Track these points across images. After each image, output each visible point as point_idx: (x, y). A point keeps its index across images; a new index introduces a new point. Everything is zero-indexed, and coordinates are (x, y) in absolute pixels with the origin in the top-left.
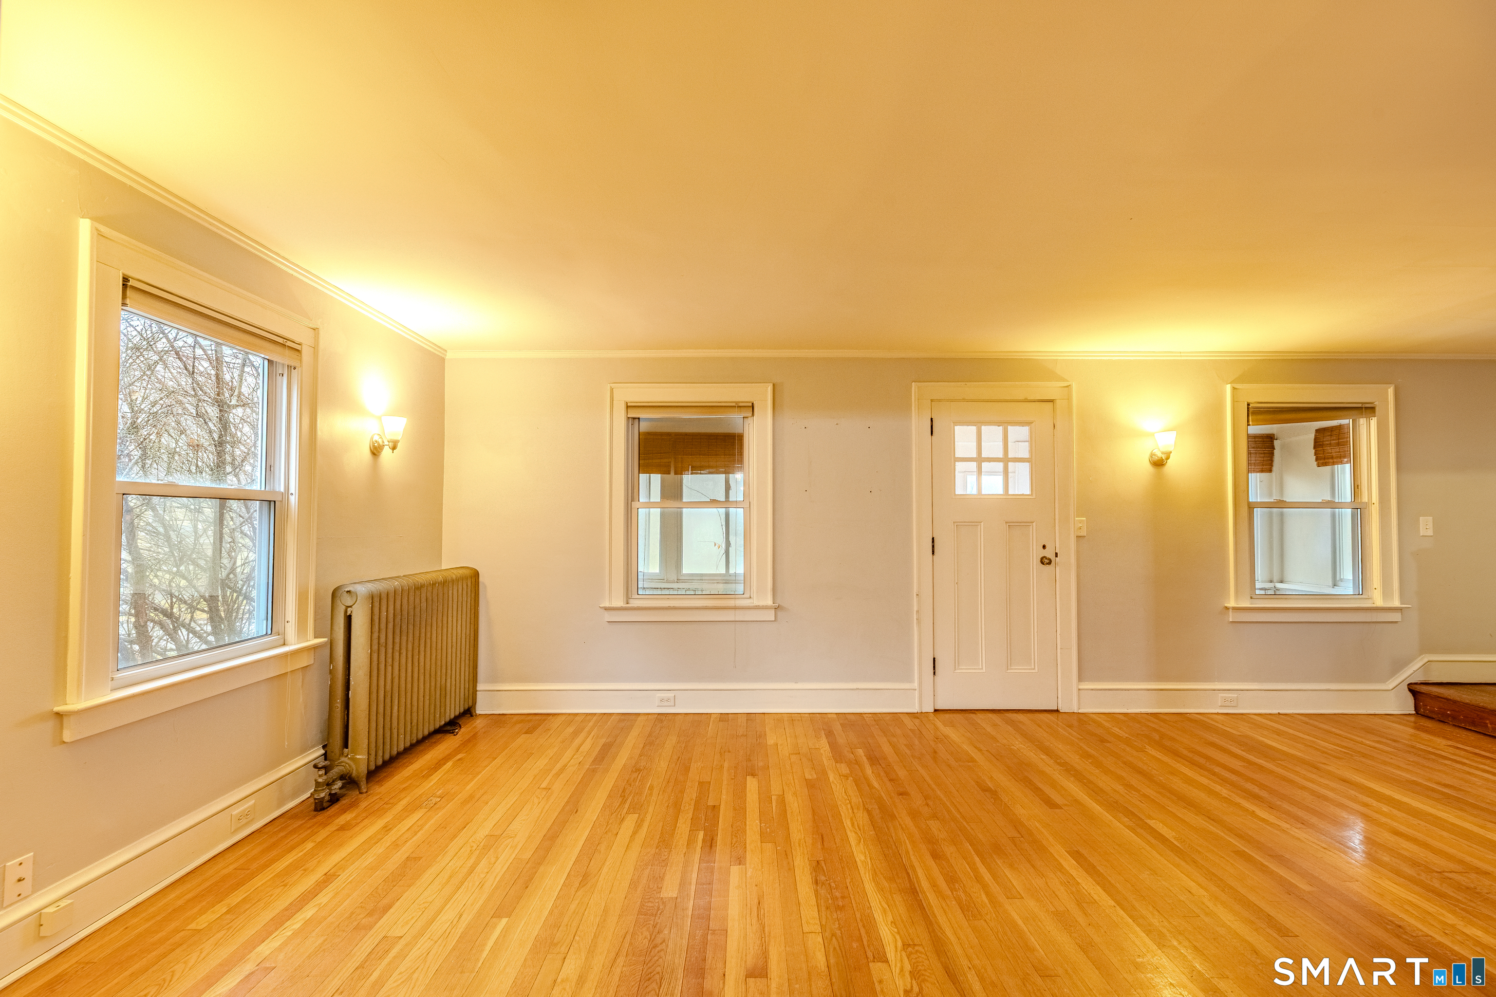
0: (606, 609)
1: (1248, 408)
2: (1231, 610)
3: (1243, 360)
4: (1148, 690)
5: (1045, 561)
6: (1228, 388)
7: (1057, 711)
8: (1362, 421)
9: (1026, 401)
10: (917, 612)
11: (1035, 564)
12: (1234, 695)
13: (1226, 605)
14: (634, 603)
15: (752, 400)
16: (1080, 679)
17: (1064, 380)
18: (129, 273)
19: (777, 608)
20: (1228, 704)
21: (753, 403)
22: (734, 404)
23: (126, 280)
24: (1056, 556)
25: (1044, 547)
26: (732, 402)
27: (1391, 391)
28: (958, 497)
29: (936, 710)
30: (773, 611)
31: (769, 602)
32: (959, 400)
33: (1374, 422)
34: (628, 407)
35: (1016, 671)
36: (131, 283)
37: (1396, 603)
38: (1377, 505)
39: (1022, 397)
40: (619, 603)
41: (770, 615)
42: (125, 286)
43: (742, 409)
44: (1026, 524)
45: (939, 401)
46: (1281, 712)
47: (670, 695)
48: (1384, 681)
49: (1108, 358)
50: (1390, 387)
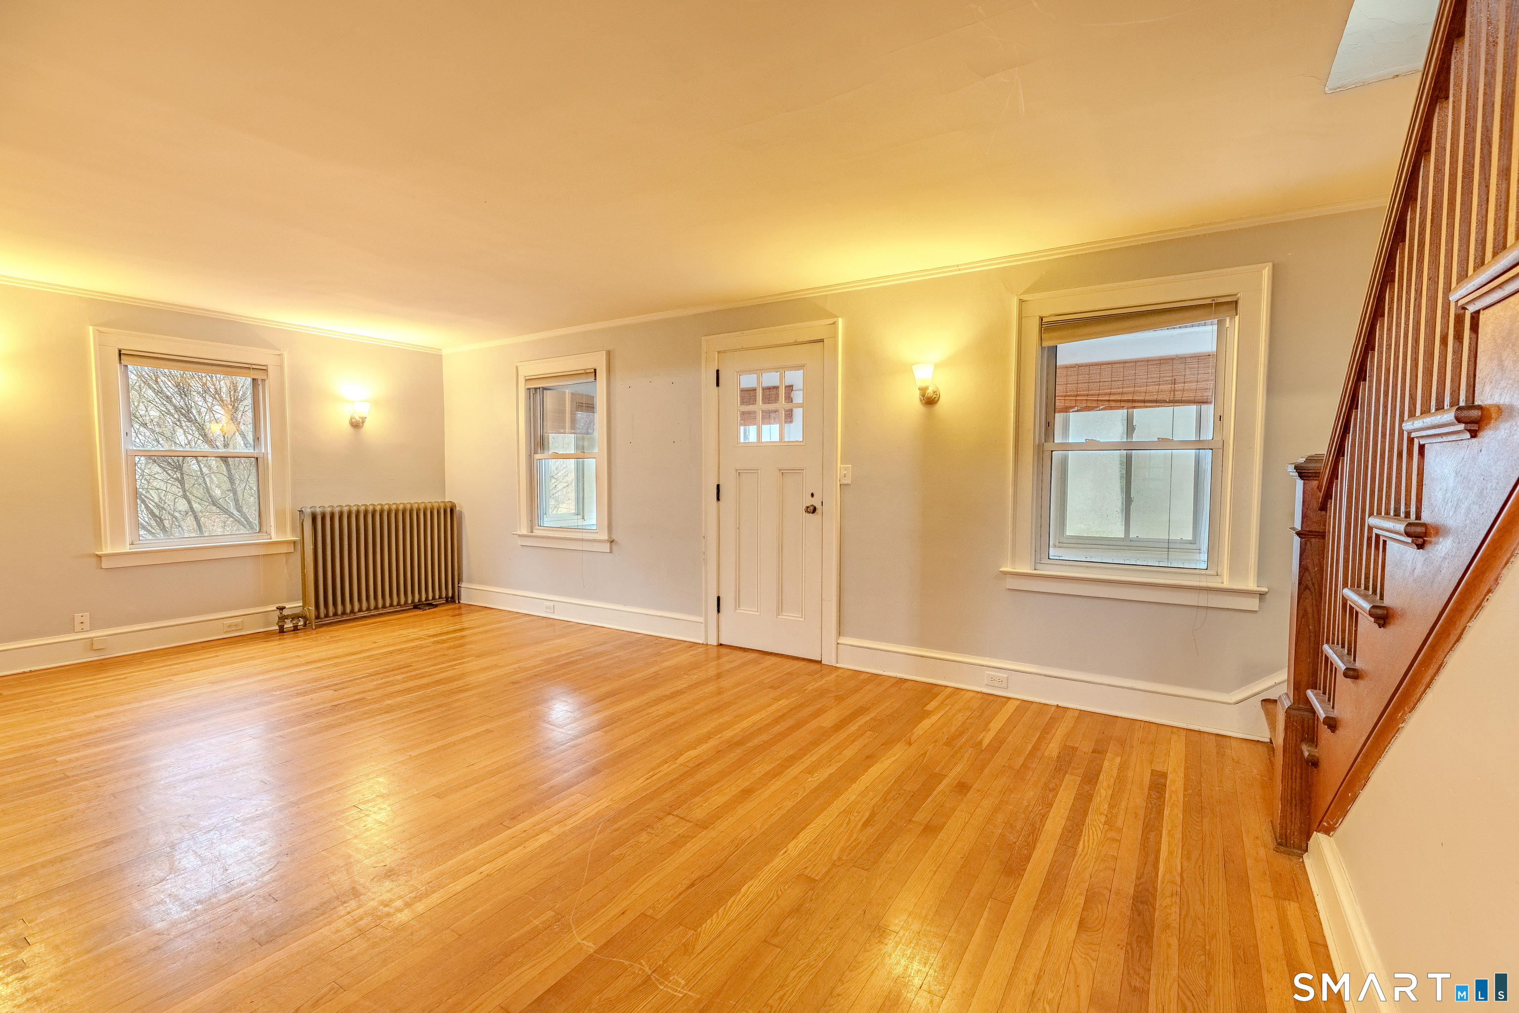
0: (520, 536)
1: (1041, 324)
2: (1008, 575)
3: (1040, 262)
5: (810, 510)
6: (1015, 301)
7: (820, 662)
9: (797, 343)
10: (704, 553)
12: (1004, 675)
13: (1002, 569)
14: (537, 532)
15: (594, 367)
16: (839, 634)
17: (832, 316)
18: (120, 347)
19: (612, 542)
20: (996, 684)
21: (595, 370)
22: (583, 372)
23: (120, 351)
24: (822, 505)
25: (812, 495)
26: (582, 370)
27: (1266, 272)
28: (740, 445)
29: (719, 644)
30: (608, 544)
31: (606, 537)
32: (739, 350)
33: (1234, 322)
34: (526, 380)
35: (784, 618)
36: (123, 352)
37: (1252, 585)
39: (792, 341)
40: (524, 531)
41: (606, 547)
42: (120, 355)
43: (589, 374)
44: (798, 471)
45: (725, 352)
49: (878, 285)
50: (1265, 268)
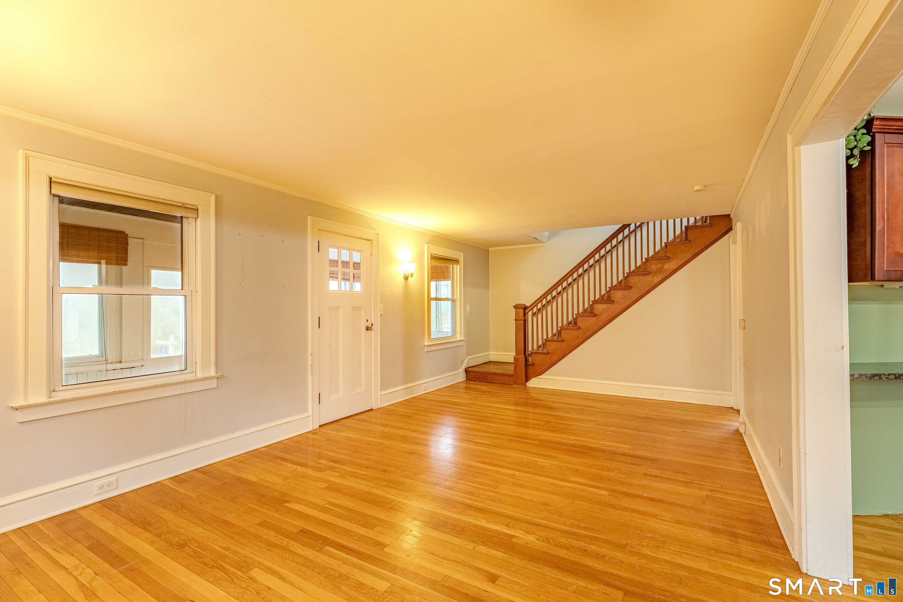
1: (431, 256)
2: (426, 346)
4: (403, 389)
5: (368, 329)
6: (426, 245)
7: (372, 409)
8: (455, 266)
9: (361, 238)
10: (312, 365)
11: (363, 330)
13: (425, 344)
14: (62, 395)
15: (196, 206)
16: (382, 389)
17: (375, 230)
19: (220, 377)
22: (181, 205)
24: (372, 326)
25: (367, 321)
26: (180, 203)
27: (462, 254)
28: (330, 292)
29: (320, 426)
30: (216, 380)
31: (213, 373)
32: (332, 232)
33: (458, 267)
34: (51, 182)
35: (356, 392)
37: (462, 338)
38: (459, 300)
39: (359, 236)
41: (213, 384)
43: (188, 210)
44: (359, 308)
45: (321, 230)
46: (439, 388)
47: (113, 478)
48: (459, 369)
